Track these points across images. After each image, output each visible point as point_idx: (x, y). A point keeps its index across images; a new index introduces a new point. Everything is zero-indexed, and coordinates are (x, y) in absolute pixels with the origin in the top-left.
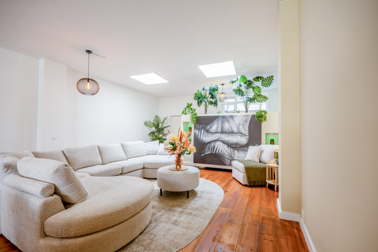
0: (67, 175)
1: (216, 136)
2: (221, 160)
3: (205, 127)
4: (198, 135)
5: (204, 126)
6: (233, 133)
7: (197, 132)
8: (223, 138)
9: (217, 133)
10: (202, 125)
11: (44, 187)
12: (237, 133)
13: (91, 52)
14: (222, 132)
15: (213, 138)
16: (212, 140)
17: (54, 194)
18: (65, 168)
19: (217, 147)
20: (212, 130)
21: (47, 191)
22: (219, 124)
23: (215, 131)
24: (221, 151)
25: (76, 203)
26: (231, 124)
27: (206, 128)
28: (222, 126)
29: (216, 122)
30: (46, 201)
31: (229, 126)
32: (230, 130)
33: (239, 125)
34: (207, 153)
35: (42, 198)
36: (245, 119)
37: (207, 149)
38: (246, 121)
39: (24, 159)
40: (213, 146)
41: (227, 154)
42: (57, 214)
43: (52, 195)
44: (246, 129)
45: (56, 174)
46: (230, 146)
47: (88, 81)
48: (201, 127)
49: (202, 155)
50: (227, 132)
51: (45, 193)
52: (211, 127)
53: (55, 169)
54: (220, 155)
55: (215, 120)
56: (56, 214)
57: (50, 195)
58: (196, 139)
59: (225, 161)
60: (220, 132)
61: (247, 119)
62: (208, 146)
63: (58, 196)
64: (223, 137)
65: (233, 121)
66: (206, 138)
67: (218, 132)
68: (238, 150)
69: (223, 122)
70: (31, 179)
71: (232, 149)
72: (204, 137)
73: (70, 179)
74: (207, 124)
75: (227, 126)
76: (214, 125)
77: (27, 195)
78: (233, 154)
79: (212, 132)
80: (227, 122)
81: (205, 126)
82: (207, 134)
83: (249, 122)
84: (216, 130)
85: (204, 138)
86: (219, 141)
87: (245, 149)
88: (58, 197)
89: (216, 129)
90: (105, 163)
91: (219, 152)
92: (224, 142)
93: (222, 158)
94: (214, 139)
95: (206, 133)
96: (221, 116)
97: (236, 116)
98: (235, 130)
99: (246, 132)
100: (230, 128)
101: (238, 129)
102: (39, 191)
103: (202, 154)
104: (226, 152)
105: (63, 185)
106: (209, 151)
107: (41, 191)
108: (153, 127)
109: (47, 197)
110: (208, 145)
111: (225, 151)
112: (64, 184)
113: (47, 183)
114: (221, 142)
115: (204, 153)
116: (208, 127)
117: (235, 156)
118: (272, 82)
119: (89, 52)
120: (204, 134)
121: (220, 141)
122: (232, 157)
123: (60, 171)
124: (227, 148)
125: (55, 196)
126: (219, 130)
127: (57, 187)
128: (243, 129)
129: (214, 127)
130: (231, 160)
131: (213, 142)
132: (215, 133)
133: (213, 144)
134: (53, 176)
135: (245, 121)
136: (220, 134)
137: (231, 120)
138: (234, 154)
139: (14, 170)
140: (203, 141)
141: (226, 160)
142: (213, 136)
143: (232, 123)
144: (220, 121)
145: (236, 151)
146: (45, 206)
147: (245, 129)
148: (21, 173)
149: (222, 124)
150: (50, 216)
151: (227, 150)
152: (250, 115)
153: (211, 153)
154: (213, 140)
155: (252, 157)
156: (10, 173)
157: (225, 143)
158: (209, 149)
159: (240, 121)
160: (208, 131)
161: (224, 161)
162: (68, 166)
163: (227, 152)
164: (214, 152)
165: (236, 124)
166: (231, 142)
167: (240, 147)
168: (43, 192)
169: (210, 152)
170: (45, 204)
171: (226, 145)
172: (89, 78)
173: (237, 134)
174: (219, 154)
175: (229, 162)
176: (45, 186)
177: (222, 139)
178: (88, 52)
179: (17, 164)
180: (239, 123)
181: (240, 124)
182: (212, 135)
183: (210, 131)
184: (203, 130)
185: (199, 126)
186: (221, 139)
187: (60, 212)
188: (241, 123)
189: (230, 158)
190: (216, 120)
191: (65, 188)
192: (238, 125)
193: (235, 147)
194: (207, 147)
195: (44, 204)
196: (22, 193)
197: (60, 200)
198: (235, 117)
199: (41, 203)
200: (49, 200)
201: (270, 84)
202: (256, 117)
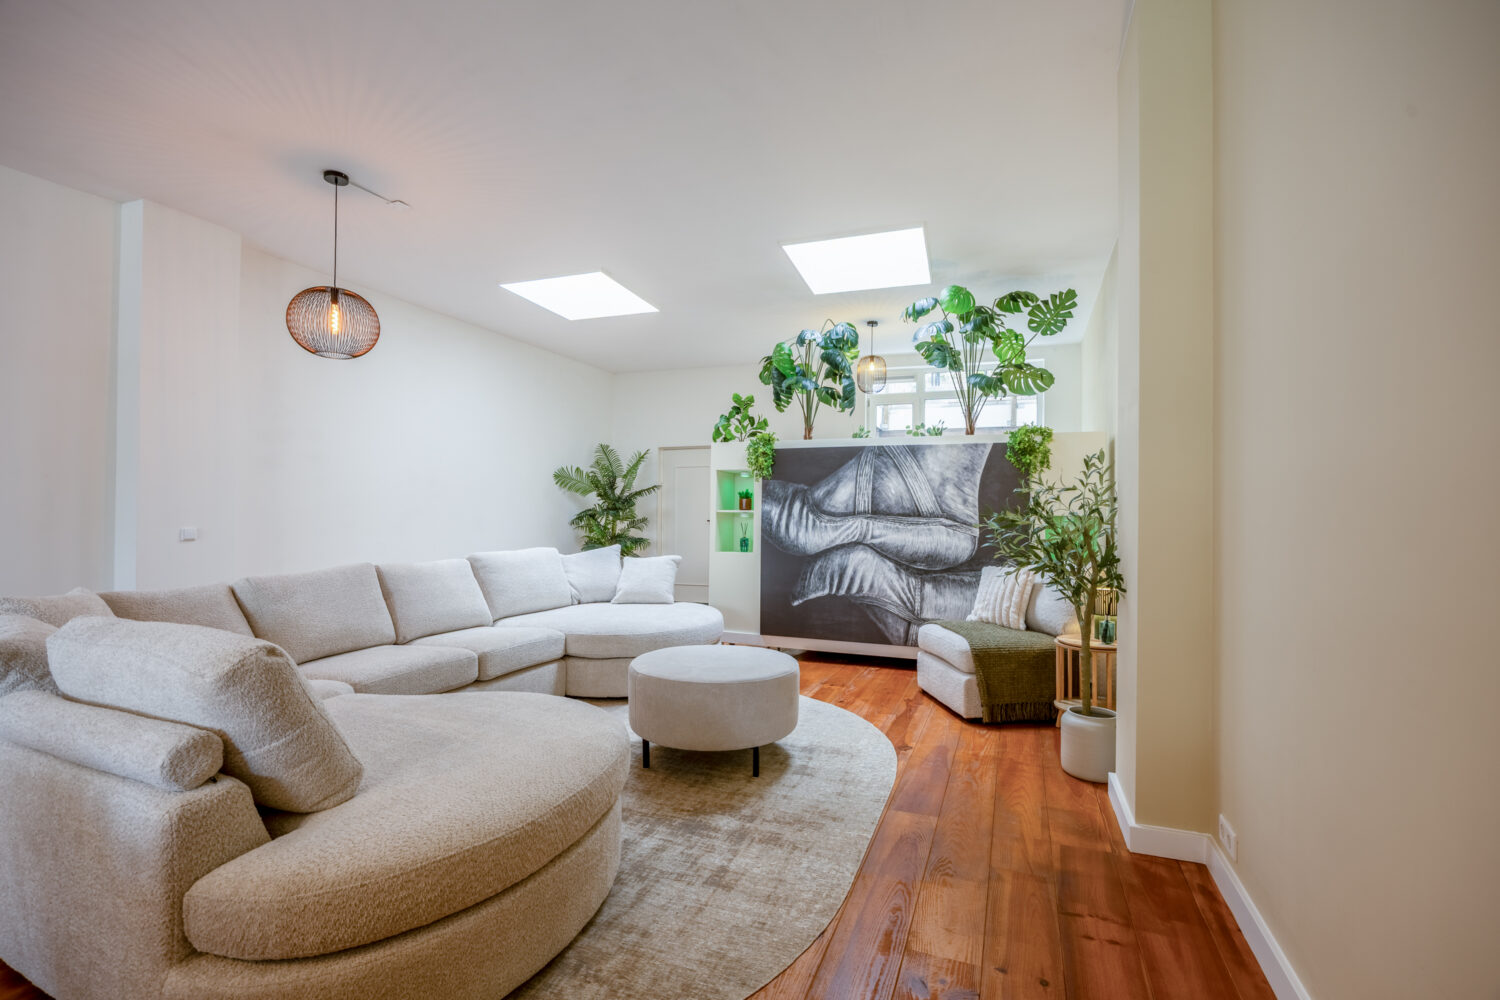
0: (280, 694)
1: (853, 528)
2: (871, 621)
5: (802, 486)
6: (919, 514)
8: (880, 536)
9: (852, 513)
10: (796, 485)
11: (181, 744)
12: (932, 515)
13: (346, 177)
14: (877, 512)
15: (840, 534)
16: (833, 545)
17: (222, 776)
18: (270, 661)
20: (833, 503)
21: (192, 763)
22: (863, 481)
23: (846, 508)
25: (315, 808)
26: (910, 480)
27: (812, 493)
28: (874, 489)
29: (849, 472)
30: (189, 807)
31: (902, 488)
33: (942, 485)
34: (812, 596)
35: (172, 795)
36: (965, 458)
37: (813, 580)
38: (969, 469)
39: (76, 623)
42: (238, 860)
43: (213, 780)
44: (970, 499)
45: (231, 689)
46: (907, 569)
47: (335, 300)
49: (796, 603)
50: (896, 510)
51: (185, 772)
52: (829, 493)
53: (227, 667)
54: (867, 601)
55: (846, 466)
56: (233, 862)
57: (206, 778)
58: (770, 541)
60: (865, 512)
61: (972, 461)
62: (817, 567)
63: (238, 781)
65: (920, 467)
68: (936, 582)
70: (118, 713)
71: (913, 581)
73: (290, 708)
74: (814, 482)
75: (893, 488)
76: (841, 484)
77: (99, 781)
78: (918, 598)
81: (806, 488)
82: (814, 522)
83: (981, 471)
84: (851, 503)
86: (861, 546)
87: (966, 579)
88: (239, 787)
89: (852, 499)
90: (409, 638)
94: (842, 538)
95: (811, 516)
97: (930, 447)
98: (926, 502)
99: (971, 512)
100: (906, 496)
101: (939, 498)
102: (160, 762)
103: (796, 599)
105: (260, 735)
106: (824, 588)
107: (167, 762)
108: (591, 491)
109: (191, 790)
110: (819, 563)
111: (886, 586)
112: (266, 730)
113: (191, 729)
114: (870, 550)
115: (804, 595)
117: (925, 606)
118: (1070, 315)
119: (336, 177)
121: (868, 545)
122: (913, 612)
123: (247, 678)
125: (227, 784)
126: (864, 503)
127: (232, 744)
128: (959, 500)
129: (843, 493)
130: (909, 624)
131: (840, 552)
132: (845, 515)
134: (218, 699)
135: (965, 469)
136: (865, 521)
137: (909, 463)
138: (922, 599)
139: (32, 671)
140: (797, 546)
142: (836, 528)
143: (915, 477)
144: (868, 469)
145: (928, 587)
146: (185, 825)
147: (965, 502)
148: (65, 686)
149: (875, 479)
150: (209, 871)
152: (984, 445)
153: (829, 594)
154: (838, 542)
155: (997, 609)
156: (14, 686)
157: (886, 557)
158: (822, 578)
159: (948, 468)
160: (818, 509)
162: (282, 655)
165: (929, 481)
167: (947, 570)
168: (177, 767)
169: (826, 592)
170: (184, 820)
172: (337, 286)
173: (932, 520)
174: (863, 597)
176: (184, 741)
178: (333, 177)
179: (48, 645)
180: (942, 474)
181: (944, 481)
182: (834, 522)
186: (869, 540)
187: (248, 850)
188: (949, 474)
189: (905, 614)
190: (851, 462)
191: (267, 747)
192: (936, 484)
193: (926, 572)
194: (812, 570)
195: (180, 819)
196: (75, 771)
197: (249, 799)
198: (927, 452)
199: (167, 816)
200: (200, 800)
201: (1064, 323)
202: (1008, 454)
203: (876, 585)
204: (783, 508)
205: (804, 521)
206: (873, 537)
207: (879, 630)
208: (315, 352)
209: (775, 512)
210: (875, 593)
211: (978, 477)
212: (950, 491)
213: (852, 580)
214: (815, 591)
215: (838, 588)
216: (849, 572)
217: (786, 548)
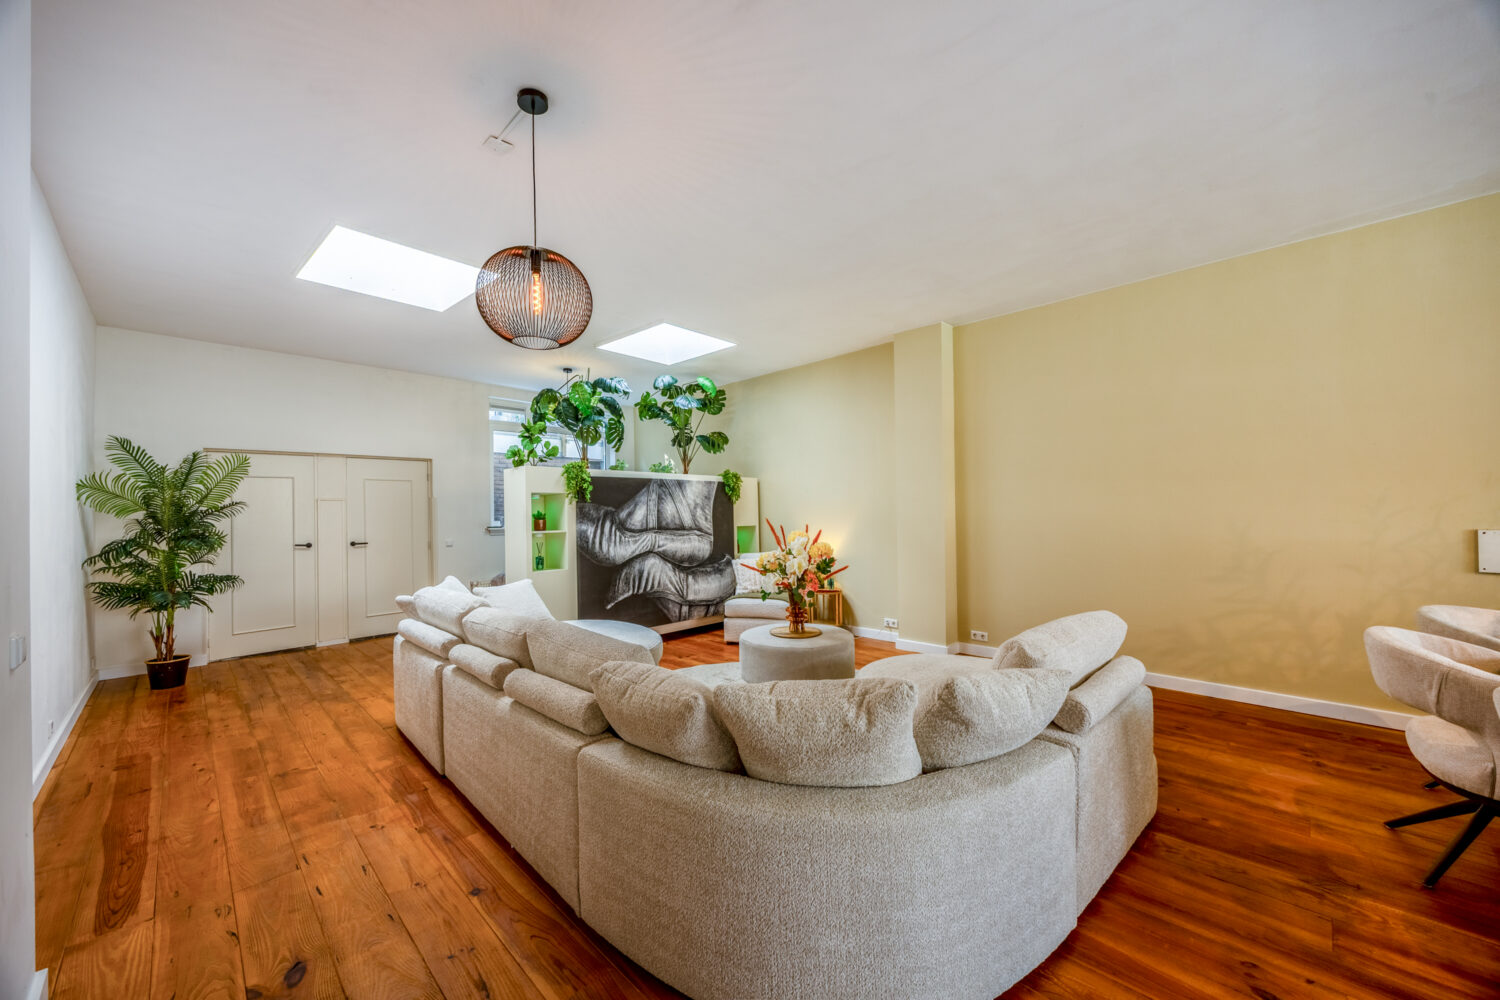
1: (646, 541)
2: (660, 609)
3: (612, 513)
4: (594, 542)
5: (610, 508)
6: (682, 528)
7: (589, 533)
8: (663, 546)
9: (645, 530)
10: (606, 508)
12: (691, 529)
14: (661, 528)
15: (638, 546)
16: (634, 555)
19: (649, 574)
20: (632, 522)
22: (652, 504)
23: (642, 526)
24: (659, 583)
26: (678, 504)
27: (618, 515)
28: (658, 511)
29: (642, 498)
31: (674, 510)
32: (677, 522)
33: (695, 508)
34: (621, 598)
36: (705, 491)
37: (621, 585)
38: (707, 498)
40: (637, 573)
41: (673, 589)
44: (708, 517)
46: (679, 567)
48: (602, 512)
49: (609, 607)
50: (672, 526)
52: (630, 514)
54: (657, 595)
55: (640, 493)
58: (587, 556)
59: (668, 609)
60: (653, 529)
61: (709, 492)
62: (623, 574)
64: (661, 543)
66: (618, 549)
67: (650, 529)
68: (694, 574)
69: (660, 498)
71: (682, 575)
72: (613, 544)
74: (619, 506)
75: (669, 510)
76: (638, 508)
78: (685, 587)
79: (633, 527)
80: (669, 497)
81: (613, 510)
82: (620, 538)
83: (713, 499)
84: (644, 521)
85: (611, 549)
86: (652, 554)
87: (709, 569)
89: (645, 519)
91: (652, 587)
92: (665, 557)
93: (662, 604)
94: (641, 548)
95: (618, 533)
96: (656, 481)
97: (689, 481)
98: (688, 521)
99: (708, 526)
100: (677, 516)
101: (693, 517)
103: (610, 603)
104: (670, 586)
106: (628, 591)
110: (625, 571)
111: (668, 582)
114: (658, 557)
115: (615, 599)
116: (623, 514)
117: (689, 592)
118: (723, 405)
119: (535, 100)
120: (610, 535)
121: (656, 553)
122: (682, 597)
124: (671, 574)
126: (653, 522)
128: (703, 518)
129: (641, 513)
130: (681, 605)
131: (639, 560)
132: (641, 531)
133: (637, 566)
135: (706, 497)
136: (654, 535)
137: (677, 492)
138: (687, 587)
140: (609, 559)
141: (670, 606)
142: (636, 542)
143: (681, 502)
144: (654, 496)
145: (690, 578)
147: (706, 519)
149: (659, 503)
151: (673, 579)
152: (714, 482)
153: (633, 595)
154: (637, 553)
157: (666, 560)
158: (627, 583)
159: (697, 497)
160: (622, 527)
161: (666, 611)
163: (672, 583)
164: (641, 591)
165: (689, 505)
166: (679, 554)
167: (698, 566)
169: (631, 593)
171: (670, 565)
173: (691, 532)
174: (655, 592)
175: (677, 611)
177: (660, 549)
180: (695, 501)
181: (696, 505)
182: (634, 537)
183: (628, 525)
184: (608, 525)
185: (597, 510)
186: (656, 550)
188: (699, 501)
189: (678, 600)
190: (644, 490)
192: (692, 507)
193: (689, 568)
194: (620, 575)
202: (727, 489)
203: (662, 582)
204: (597, 526)
206: (659, 547)
207: (665, 615)
209: (590, 530)
210: (661, 589)
211: (712, 502)
212: (699, 512)
214: (622, 594)
215: (639, 588)
216: (645, 575)
217: (601, 561)
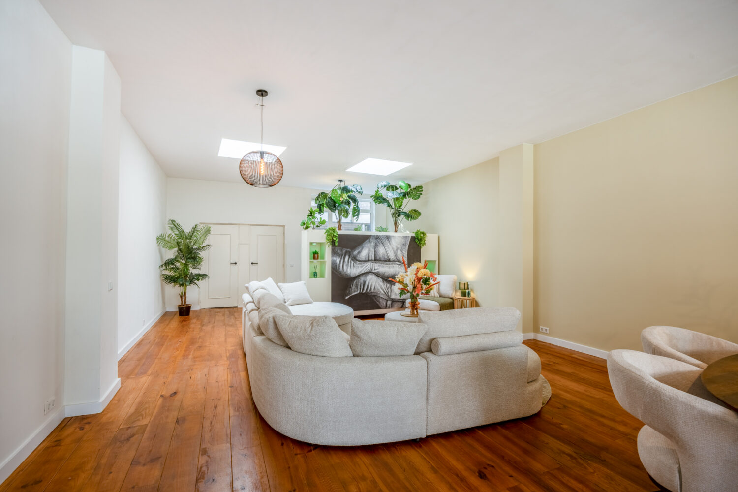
1: (368, 266)
2: (374, 301)
3: (350, 252)
4: (339, 266)
5: (348, 250)
6: (389, 260)
7: (337, 261)
8: (377, 269)
9: (368, 261)
10: (346, 249)
12: (394, 261)
14: (376, 260)
15: (363, 269)
16: (361, 273)
19: (369, 283)
20: (360, 257)
22: (371, 248)
23: (366, 259)
24: (375, 288)
26: (387, 248)
27: (353, 253)
28: (375, 251)
29: (366, 244)
31: (384, 251)
32: (386, 257)
33: (397, 250)
34: (353, 294)
36: (403, 241)
37: (353, 287)
40: (362, 282)
41: (382, 292)
44: (405, 255)
46: (386, 280)
47: (262, 157)
48: (344, 252)
49: (347, 298)
50: (382, 259)
52: (359, 253)
54: (373, 294)
55: (365, 242)
58: (336, 273)
59: (379, 302)
60: (372, 260)
61: (405, 242)
62: (355, 282)
64: (376, 268)
65: (390, 244)
66: (352, 270)
67: (370, 261)
69: (376, 245)
71: (388, 285)
72: (349, 268)
74: (354, 248)
75: (381, 251)
76: (363, 249)
78: (390, 291)
79: (361, 259)
80: (381, 244)
81: (350, 250)
82: (354, 264)
83: (408, 245)
84: (367, 256)
85: (349, 270)
86: (371, 273)
91: (371, 290)
92: (378, 275)
93: (376, 299)
94: (365, 269)
95: (352, 262)
96: (374, 236)
97: (393, 236)
98: (392, 257)
100: (385, 253)
101: (396, 255)
103: (347, 296)
104: (381, 290)
106: (357, 291)
111: (379, 288)
114: (374, 275)
115: (350, 294)
116: (355, 253)
117: (392, 294)
118: (421, 194)
119: (262, 93)
120: (348, 263)
121: (373, 273)
122: (388, 296)
124: (382, 284)
126: (372, 257)
128: (402, 256)
129: (365, 252)
130: (387, 300)
131: (363, 276)
132: (365, 261)
133: (362, 279)
135: (403, 244)
136: (372, 263)
137: (386, 242)
138: (391, 291)
140: (347, 274)
141: (381, 300)
142: (362, 266)
143: (389, 248)
144: (373, 244)
145: (393, 287)
149: (375, 247)
151: (383, 286)
152: (409, 237)
154: (363, 272)
157: (379, 277)
158: (357, 287)
159: (398, 244)
160: (355, 259)
161: (378, 303)
163: (382, 288)
164: (364, 291)
165: (393, 248)
166: (386, 274)
169: (359, 292)
171: (381, 279)
172: (263, 150)
173: (394, 263)
174: (372, 292)
175: (385, 303)
177: (376, 271)
180: (397, 246)
181: (397, 249)
182: (361, 264)
183: (358, 258)
184: (347, 258)
185: (342, 250)
186: (373, 271)
188: (399, 246)
189: (386, 297)
190: (367, 241)
192: (395, 249)
194: (353, 283)
198: (392, 238)
201: (419, 197)
202: (416, 240)
203: (376, 287)
204: (341, 259)
205: (350, 264)
206: (375, 270)
207: (377, 304)
208: (252, 185)
209: (338, 260)
210: (376, 291)
211: (407, 247)
212: (399, 252)
213: (368, 286)
214: (354, 292)
215: (363, 290)
216: (367, 283)
217: (343, 275)
